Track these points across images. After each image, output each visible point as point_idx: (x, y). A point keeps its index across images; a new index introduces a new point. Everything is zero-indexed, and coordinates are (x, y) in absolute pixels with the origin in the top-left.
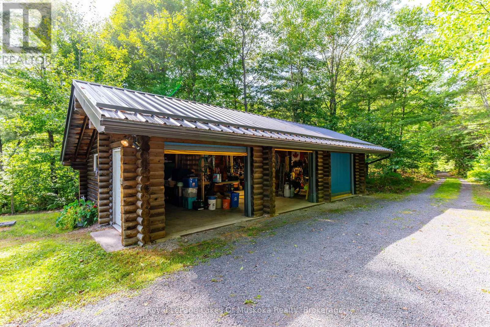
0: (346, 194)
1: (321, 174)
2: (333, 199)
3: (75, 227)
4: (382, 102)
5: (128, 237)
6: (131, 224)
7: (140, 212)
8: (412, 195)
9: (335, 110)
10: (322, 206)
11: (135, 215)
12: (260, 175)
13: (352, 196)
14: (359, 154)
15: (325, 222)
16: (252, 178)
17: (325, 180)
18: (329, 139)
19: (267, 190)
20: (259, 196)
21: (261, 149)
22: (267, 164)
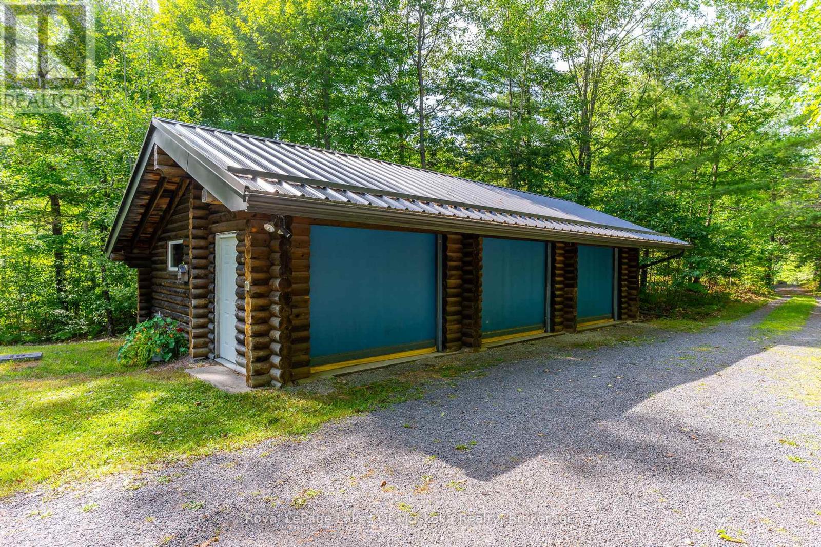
0: (603, 319)
1: (560, 282)
2: (579, 327)
3: (149, 363)
4: (677, 153)
5: (258, 373)
6: (261, 353)
7: (277, 334)
8: (722, 324)
9: (588, 167)
10: (561, 338)
11: (266, 340)
12: (458, 282)
13: (614, 323)
14: (628, 248)
15: (565, 360)
16: (445, 287)
17: (567, 293)
18: (576, 223)
19: (470, 307)
20: (455, 317)
21: (460, 237)
22: (469, 263)
